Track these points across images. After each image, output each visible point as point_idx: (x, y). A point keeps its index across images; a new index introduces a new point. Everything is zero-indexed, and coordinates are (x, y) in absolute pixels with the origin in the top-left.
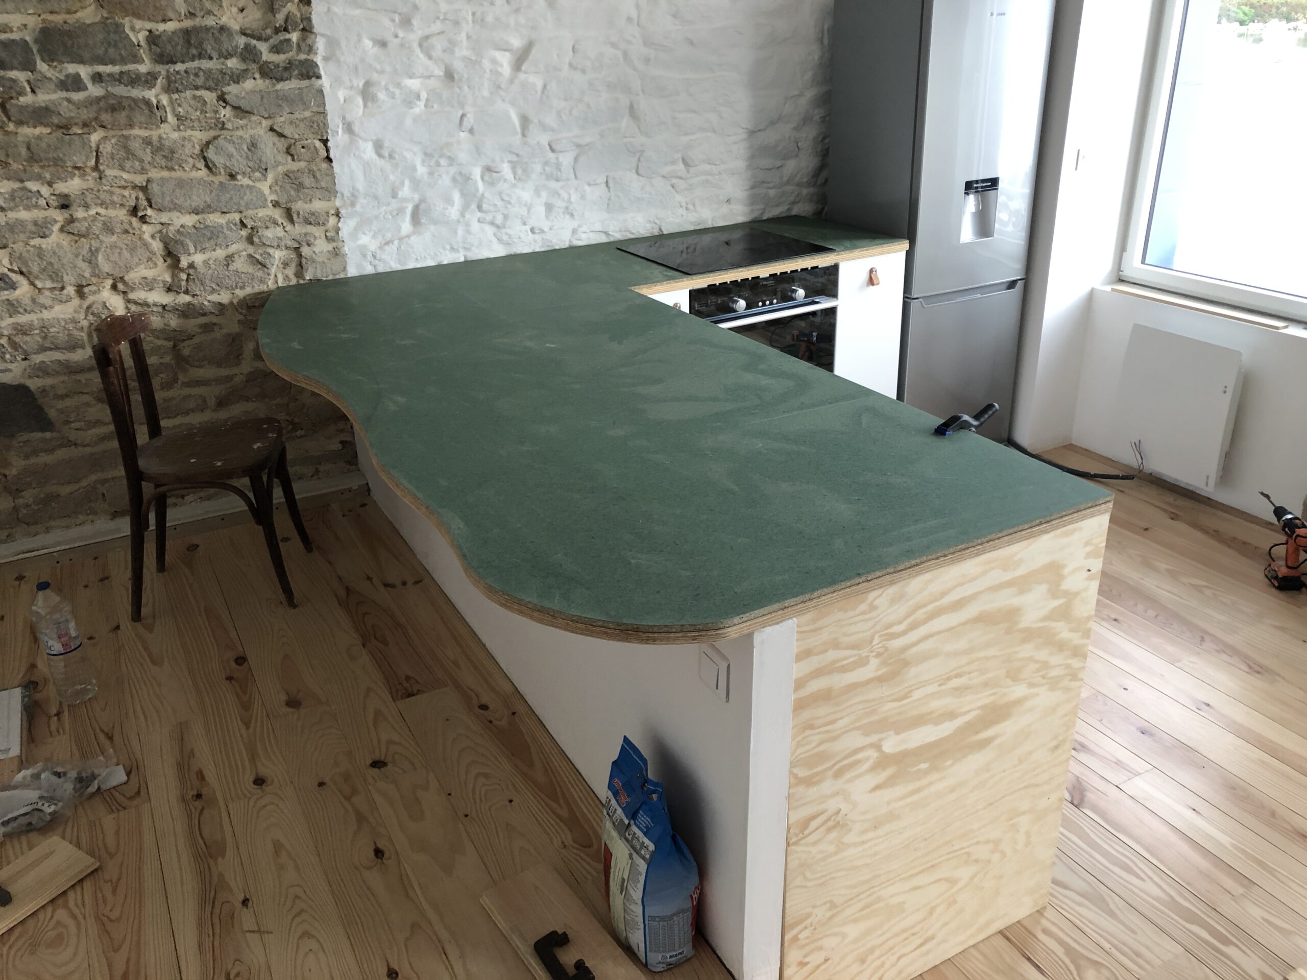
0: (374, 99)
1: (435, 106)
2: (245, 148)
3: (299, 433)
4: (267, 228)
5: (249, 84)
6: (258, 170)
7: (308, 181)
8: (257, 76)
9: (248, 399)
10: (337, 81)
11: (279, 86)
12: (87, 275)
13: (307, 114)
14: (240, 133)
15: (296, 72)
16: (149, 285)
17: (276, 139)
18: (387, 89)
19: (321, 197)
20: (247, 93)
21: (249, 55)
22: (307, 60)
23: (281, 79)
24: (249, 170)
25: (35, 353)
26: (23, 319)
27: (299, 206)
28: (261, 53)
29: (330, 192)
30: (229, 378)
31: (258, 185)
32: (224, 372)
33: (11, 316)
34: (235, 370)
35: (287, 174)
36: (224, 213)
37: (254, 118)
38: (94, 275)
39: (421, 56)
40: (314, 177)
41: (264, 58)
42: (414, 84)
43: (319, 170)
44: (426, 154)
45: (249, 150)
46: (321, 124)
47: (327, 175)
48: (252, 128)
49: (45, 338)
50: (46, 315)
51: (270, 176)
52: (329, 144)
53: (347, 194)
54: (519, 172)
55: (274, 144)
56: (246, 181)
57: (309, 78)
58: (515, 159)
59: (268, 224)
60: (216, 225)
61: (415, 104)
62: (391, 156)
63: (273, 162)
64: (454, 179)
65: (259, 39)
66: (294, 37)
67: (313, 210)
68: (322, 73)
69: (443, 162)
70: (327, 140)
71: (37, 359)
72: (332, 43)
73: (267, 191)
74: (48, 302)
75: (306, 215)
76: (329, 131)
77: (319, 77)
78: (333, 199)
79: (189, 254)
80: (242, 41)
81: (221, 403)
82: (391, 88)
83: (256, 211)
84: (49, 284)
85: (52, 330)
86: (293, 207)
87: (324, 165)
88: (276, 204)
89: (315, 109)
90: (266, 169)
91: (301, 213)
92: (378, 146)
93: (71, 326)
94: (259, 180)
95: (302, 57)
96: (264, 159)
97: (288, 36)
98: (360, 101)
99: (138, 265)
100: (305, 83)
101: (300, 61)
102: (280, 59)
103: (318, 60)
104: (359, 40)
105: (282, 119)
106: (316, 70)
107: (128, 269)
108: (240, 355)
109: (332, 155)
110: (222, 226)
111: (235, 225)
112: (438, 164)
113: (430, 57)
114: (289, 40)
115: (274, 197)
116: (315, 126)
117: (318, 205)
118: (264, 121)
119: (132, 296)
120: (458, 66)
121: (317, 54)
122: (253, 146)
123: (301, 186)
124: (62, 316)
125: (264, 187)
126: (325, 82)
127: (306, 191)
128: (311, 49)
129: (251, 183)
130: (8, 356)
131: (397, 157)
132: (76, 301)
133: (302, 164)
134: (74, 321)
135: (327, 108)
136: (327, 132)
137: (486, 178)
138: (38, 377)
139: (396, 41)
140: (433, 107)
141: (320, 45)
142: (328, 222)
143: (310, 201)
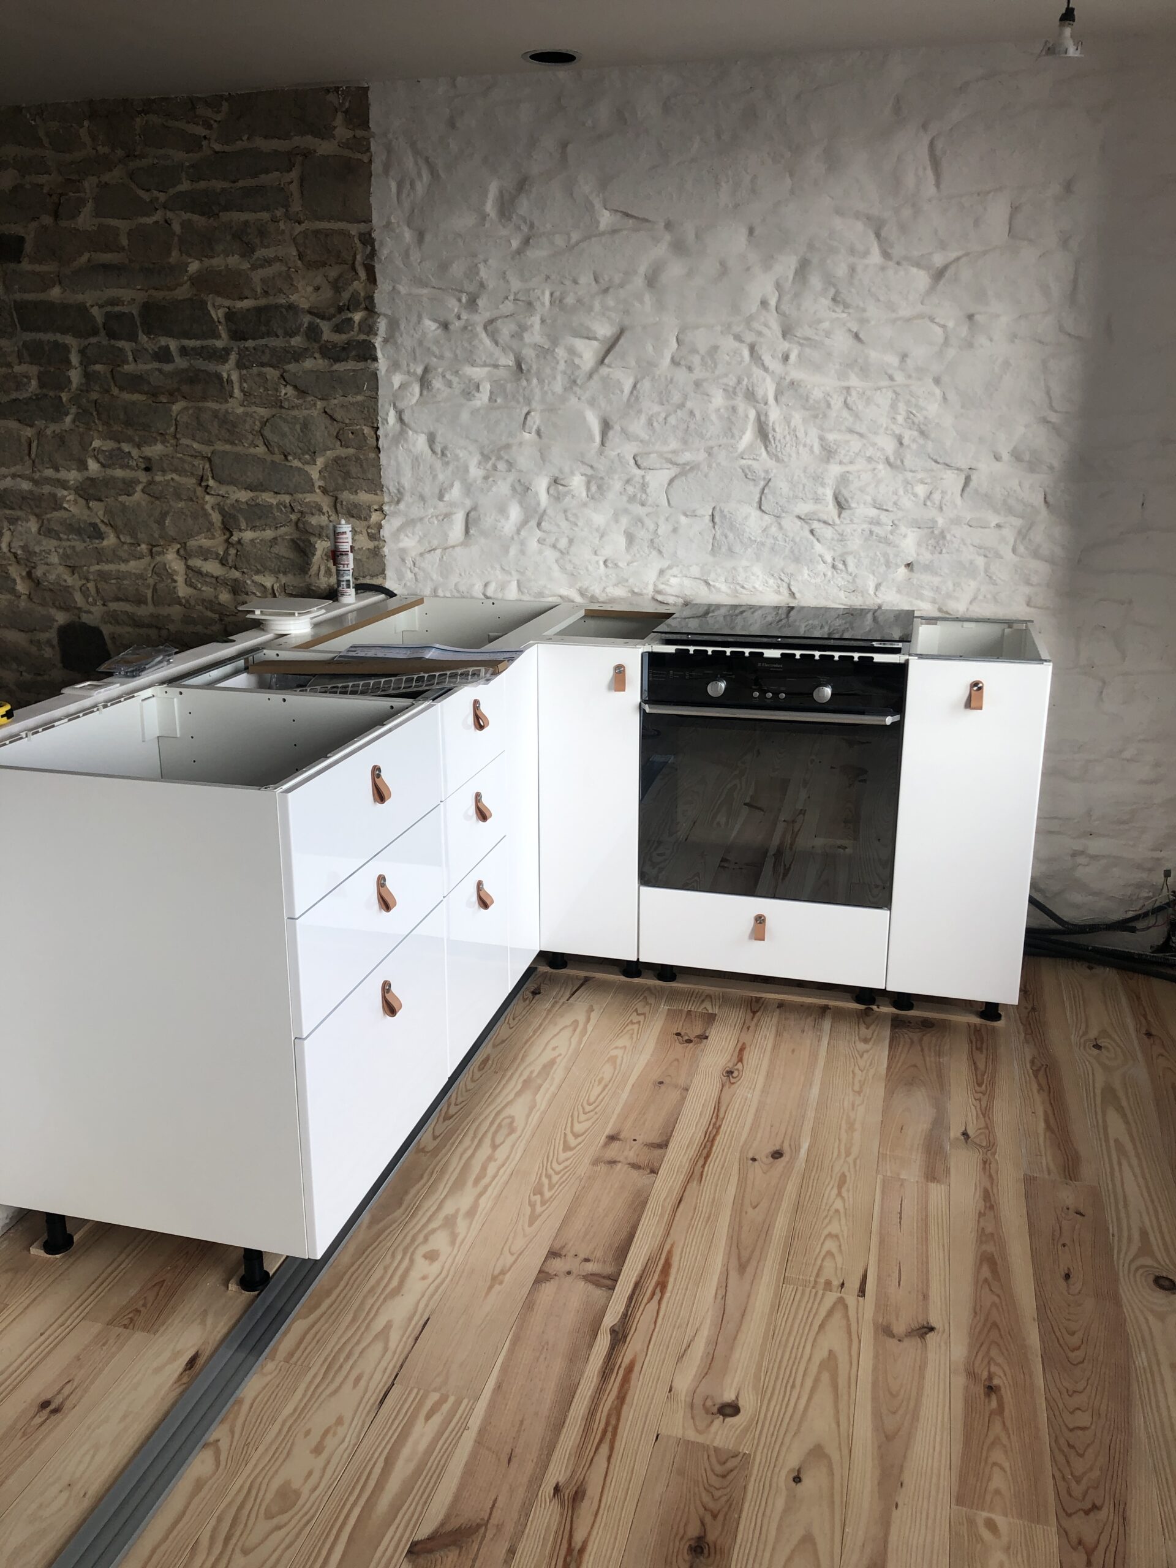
0: (430, 383)
1: (499, 400)
2: (299, 430)
4: (312, 514)
5: (308, 364)
6: (307, 453)
7: (354, 470)
8: (317, 355)
10: (395, 366)
11: (338, 367)
12: (156, 535)
13: (359, 398)
14: (295, 412)
15: (354, 353)
16: (205, 554)
17: (328, 421)
18: (444, 376)
19: (366, 489)
20: (304, 372)
21: (313, 333)
22: (364, 341)
23: (337, 360)
24: (300, 451)
25: (111, 601)
26: (107, 567)
27: (346, 496)
28: (322, 332)
29: (376, 485)
31: (307, 468)
33: (98, 564)
35: (337, 460)
36: (276, 493)
37: (310, 398)
38: (161, 537)
39: (487, 342)
40: (362, 466)
41: (325, 337)
42: (477, 373)
43: (366, 459)
44: (482, 454)
45: (302, 431)
46: (371, 410)
47: (373, 466)
48: (306, 409)
49: (119, 589)
50: (123, 567)
51: (320, 461)
52: (379, 433)
53: (393, 490)
54: (594, 488)
55: (326, 428)
56: (296, 463)
57: (366, 360)
58: (589, 472)
59: (314, 511)
60: (266, 504)
61: (474, 396)
62: (443, 454)
63: (321, 445)
64: (514, 489)
65: (323, 318)
66: (357, 317)
67: (356, 502)
68: (379, 354)
69: (501, 466)
70: (378, 428)
71: (113, 606)
72: (393, 325)
73: (315, 475)
74: (125, 555)
75: (351, 506)
76: (379, 418)
77: (375, 359)
78: (379, 492)
79: (241, 530)
80: (306, 319)
82: (448, 376)
83: (305, 495)
84: (129, 540)
85: (125, 582)
86: (339, 496)
87: (372, 455)
88: (325, 491)
89: (368, 393)
90: (315, 453)
91: (344, 503)
92: (431, 439)
93: (140, 582)
94: (308, 463)
95: (363, 337)
96: (313, 441)
97: (350, 315)
98: (416, 389)
99: (199, 533)
100: (361, 365)
101: (358, 341)
102: (341, 338)
103: (378, 342)
104: (420, 320)
105: (336, 401)
106: (373, 353)
107: (190, 536)
109: (380, 445)
110: (271, 506)
111: (285, 507)
112: (495, 468)
113: (497, 343)
114: (351, 319)
115: (321, 483)
116: (366, 412)
117: (363, 497)
118: (319, 403)
119: (191, 562)
120: (529, 353)
121: (376, 334)
122: (305, 426)
123: (347, 475)
124: (134, 571)
125: (314, 473)
126: (382, 364)
127: (352, 480)
128: (371, 330)
129: (300, 465)
130: (90, 599)
131: (449, 455)
132: (148, 559)
133: (351, 451)
134: (141, 577)
135: (380, 393)
136: (377, 420)
137: (551, 491)
138: (111, 623)
139: (458, 324)
140: (496, 401)
141: (382, 325)
142: (370, 517)
143: (356, 493)
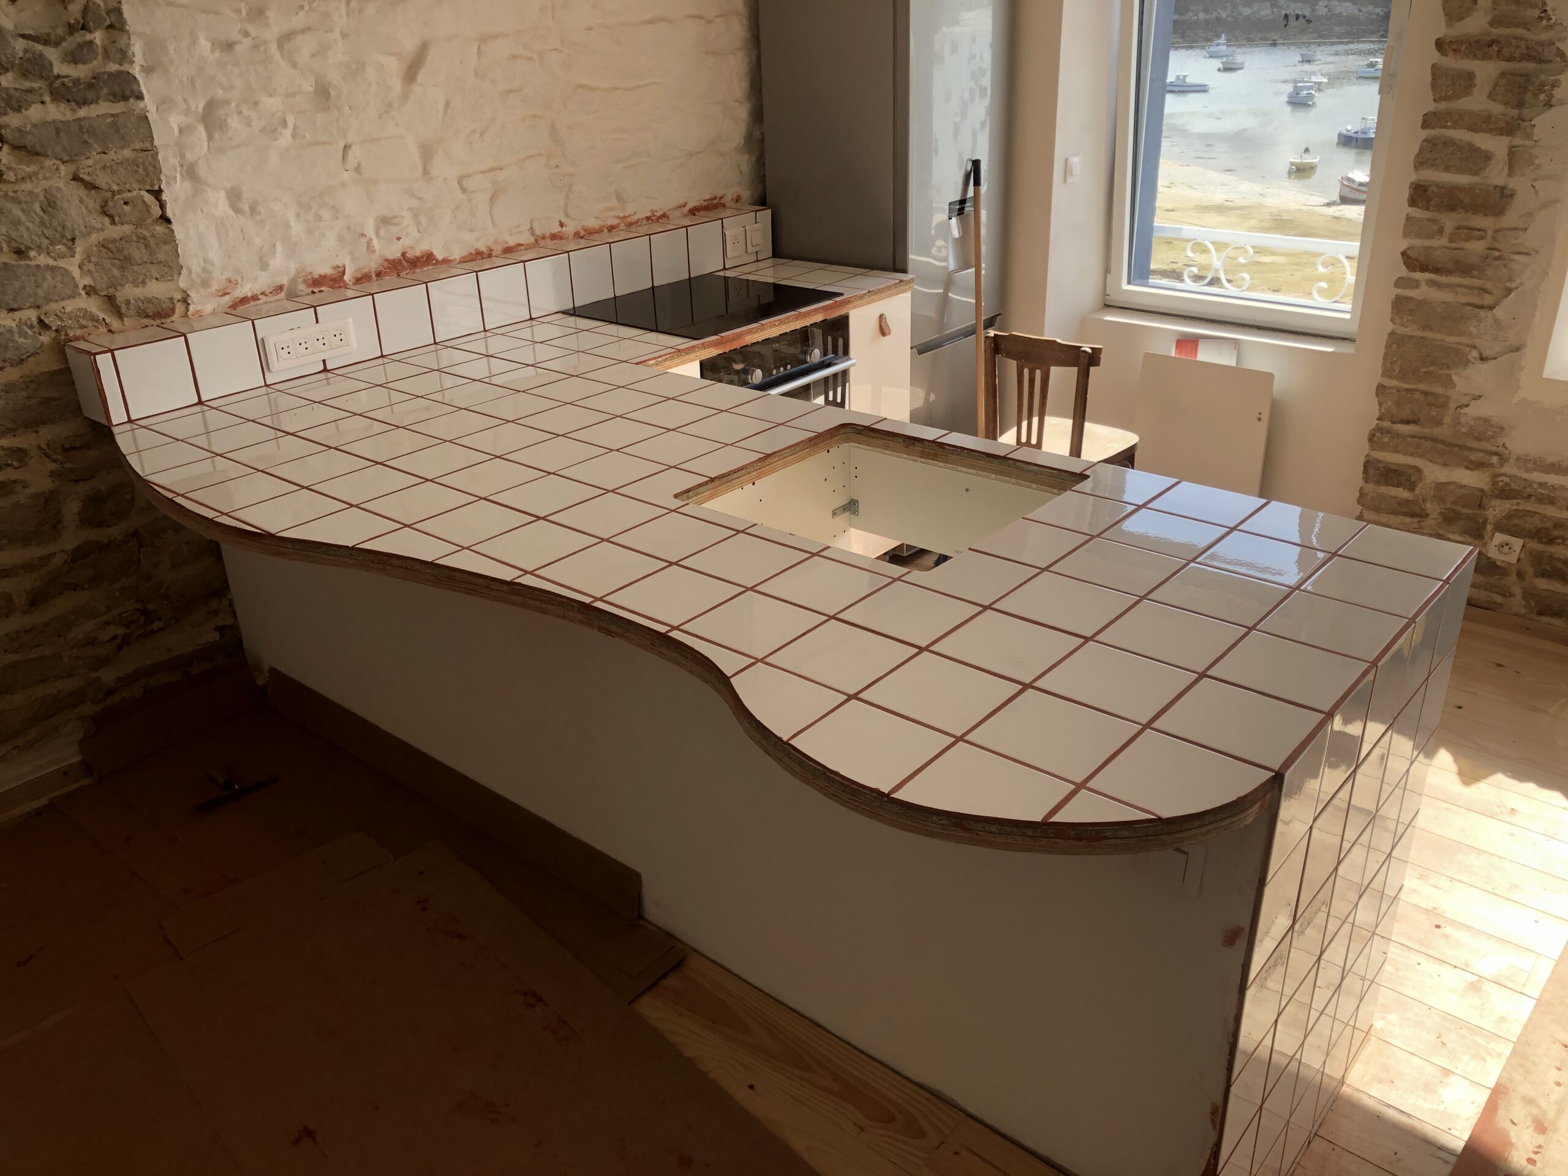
0: (223, 125)
1: (307, 135)
2: (39, 211)
3: (156, 625)
4: (81, 327)
5: (35, 113)
6: (60, 242)
7: (137, 253)
8: (47, 99)
9: (75, 587)
10: (166, 104)
11: (82, 113)
13: (127, 153)
14: (27, 186)
15: (105, 91)
17: (83, 192)
18: (240, 113)
19: (158, 276)
20: (35, 126)
21: (33, 67)
22: (120, 73)
23: (83, 103)
24: (45, 242)
27: (128, 292)
28: (51, 65)
29: (172, 267)
30: (46, 559)
31: (61, 263)
32: (35, 552)
34: (51, 548)
35: (104, 245)
36: (12, 310)
37: (48, 163)
39: (284, 65)
40: (146, 246)
41: (56, 71)
42: (272, 104)
43: (153, 236)
44: (300, 205)
45: (44, 211)
46: (151, 169)
47: (165, 243)
48: (45, 179)
51: (79, 249)
52: (164, 197)
53: (196, 269)
54: (423, 219)
55: (81, 201)
56: (43, 260)
57: (126, 98)
58: (415, 203)
59: (82, 322)
61: (281, 134)
62: (253, 210)
63: (82, 228)
64: (341, 239)
65: (45, 41)
66: (98, 37)
67: (149, 296)
68: (144, 91)
69: (325, 214)
70: (160, 191)
72: (155, 46)
73: (76, 272)
75: (140, 304)
76: (163, 177)
77: (140, 97)
78: (176, 277)
80: (20, 45)
81: (36, 600)
82: (246, 112)
86: (118, 294)
87: (160, 229)
89: (139, 145)
90: (73, 240)
92: (234, 197)
94: (62, 256)
95: (113, 67)
96: (69, 225)
97: (89, 37)
98: (201, 130)
100: (118, 108)
101: (110, 74)
102: (80, 72)
103: (136, 71)
104: (195, 41)
105: (90, 162)
106: (135, 87)
108: (59, 522)
109: (169, 214)
111: (32, 327)
112: (318, 218)
113: (294, 66)
114: (91, 43)
115: (87, 281)
116: (141, 170)
117: (156, 289)
118: (62, 168)
120: (334, 77)
121: (132, 62)
122: (50, 204)
123: (128, 260)
125: (72, 266)
126: (149, 103)
127: (135, 268)
128: (124, 56)
129: (51, 262)
131: (263, 212)
133: (127, 229)
135: (156, 143)
136: (159, 180)
137: (382, 233)
139: (247, 42)
140: (304, 137)
141: (137, 49)
143: (144, 283)
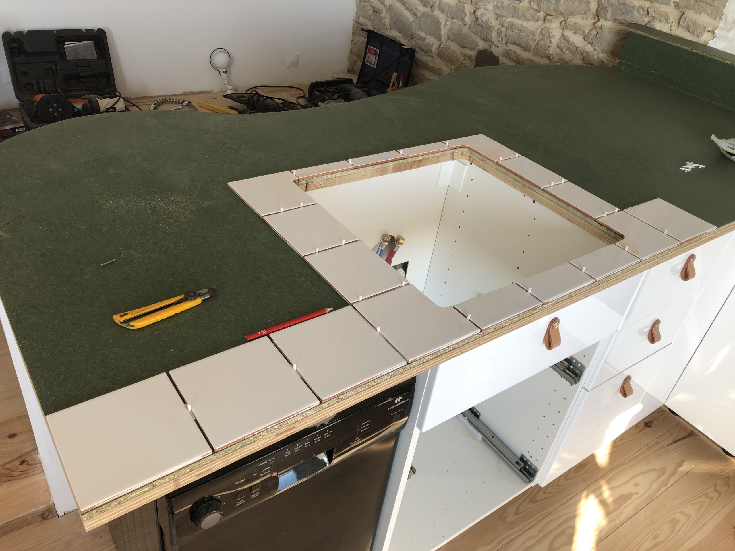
29: (719, 12)
53: (729, 19)
59: (663, 19)
60: (631, 5)
67: (697, 21)
71: (511, 47)
74: (528, 16)
75: (690, 23)
78: (718, 18)
79: (606, 19)
83: (660, 6)
84: (535, 7)
85: (523, 34)
86: (686, 13)
88: (677, 6)
99: (578, 14)
107: (572, 14)
110: (634, 8)
111: (643, 11)
119: (566, 33)
138: (506, 57)
143: (700, 13)
